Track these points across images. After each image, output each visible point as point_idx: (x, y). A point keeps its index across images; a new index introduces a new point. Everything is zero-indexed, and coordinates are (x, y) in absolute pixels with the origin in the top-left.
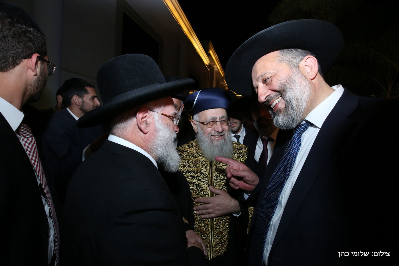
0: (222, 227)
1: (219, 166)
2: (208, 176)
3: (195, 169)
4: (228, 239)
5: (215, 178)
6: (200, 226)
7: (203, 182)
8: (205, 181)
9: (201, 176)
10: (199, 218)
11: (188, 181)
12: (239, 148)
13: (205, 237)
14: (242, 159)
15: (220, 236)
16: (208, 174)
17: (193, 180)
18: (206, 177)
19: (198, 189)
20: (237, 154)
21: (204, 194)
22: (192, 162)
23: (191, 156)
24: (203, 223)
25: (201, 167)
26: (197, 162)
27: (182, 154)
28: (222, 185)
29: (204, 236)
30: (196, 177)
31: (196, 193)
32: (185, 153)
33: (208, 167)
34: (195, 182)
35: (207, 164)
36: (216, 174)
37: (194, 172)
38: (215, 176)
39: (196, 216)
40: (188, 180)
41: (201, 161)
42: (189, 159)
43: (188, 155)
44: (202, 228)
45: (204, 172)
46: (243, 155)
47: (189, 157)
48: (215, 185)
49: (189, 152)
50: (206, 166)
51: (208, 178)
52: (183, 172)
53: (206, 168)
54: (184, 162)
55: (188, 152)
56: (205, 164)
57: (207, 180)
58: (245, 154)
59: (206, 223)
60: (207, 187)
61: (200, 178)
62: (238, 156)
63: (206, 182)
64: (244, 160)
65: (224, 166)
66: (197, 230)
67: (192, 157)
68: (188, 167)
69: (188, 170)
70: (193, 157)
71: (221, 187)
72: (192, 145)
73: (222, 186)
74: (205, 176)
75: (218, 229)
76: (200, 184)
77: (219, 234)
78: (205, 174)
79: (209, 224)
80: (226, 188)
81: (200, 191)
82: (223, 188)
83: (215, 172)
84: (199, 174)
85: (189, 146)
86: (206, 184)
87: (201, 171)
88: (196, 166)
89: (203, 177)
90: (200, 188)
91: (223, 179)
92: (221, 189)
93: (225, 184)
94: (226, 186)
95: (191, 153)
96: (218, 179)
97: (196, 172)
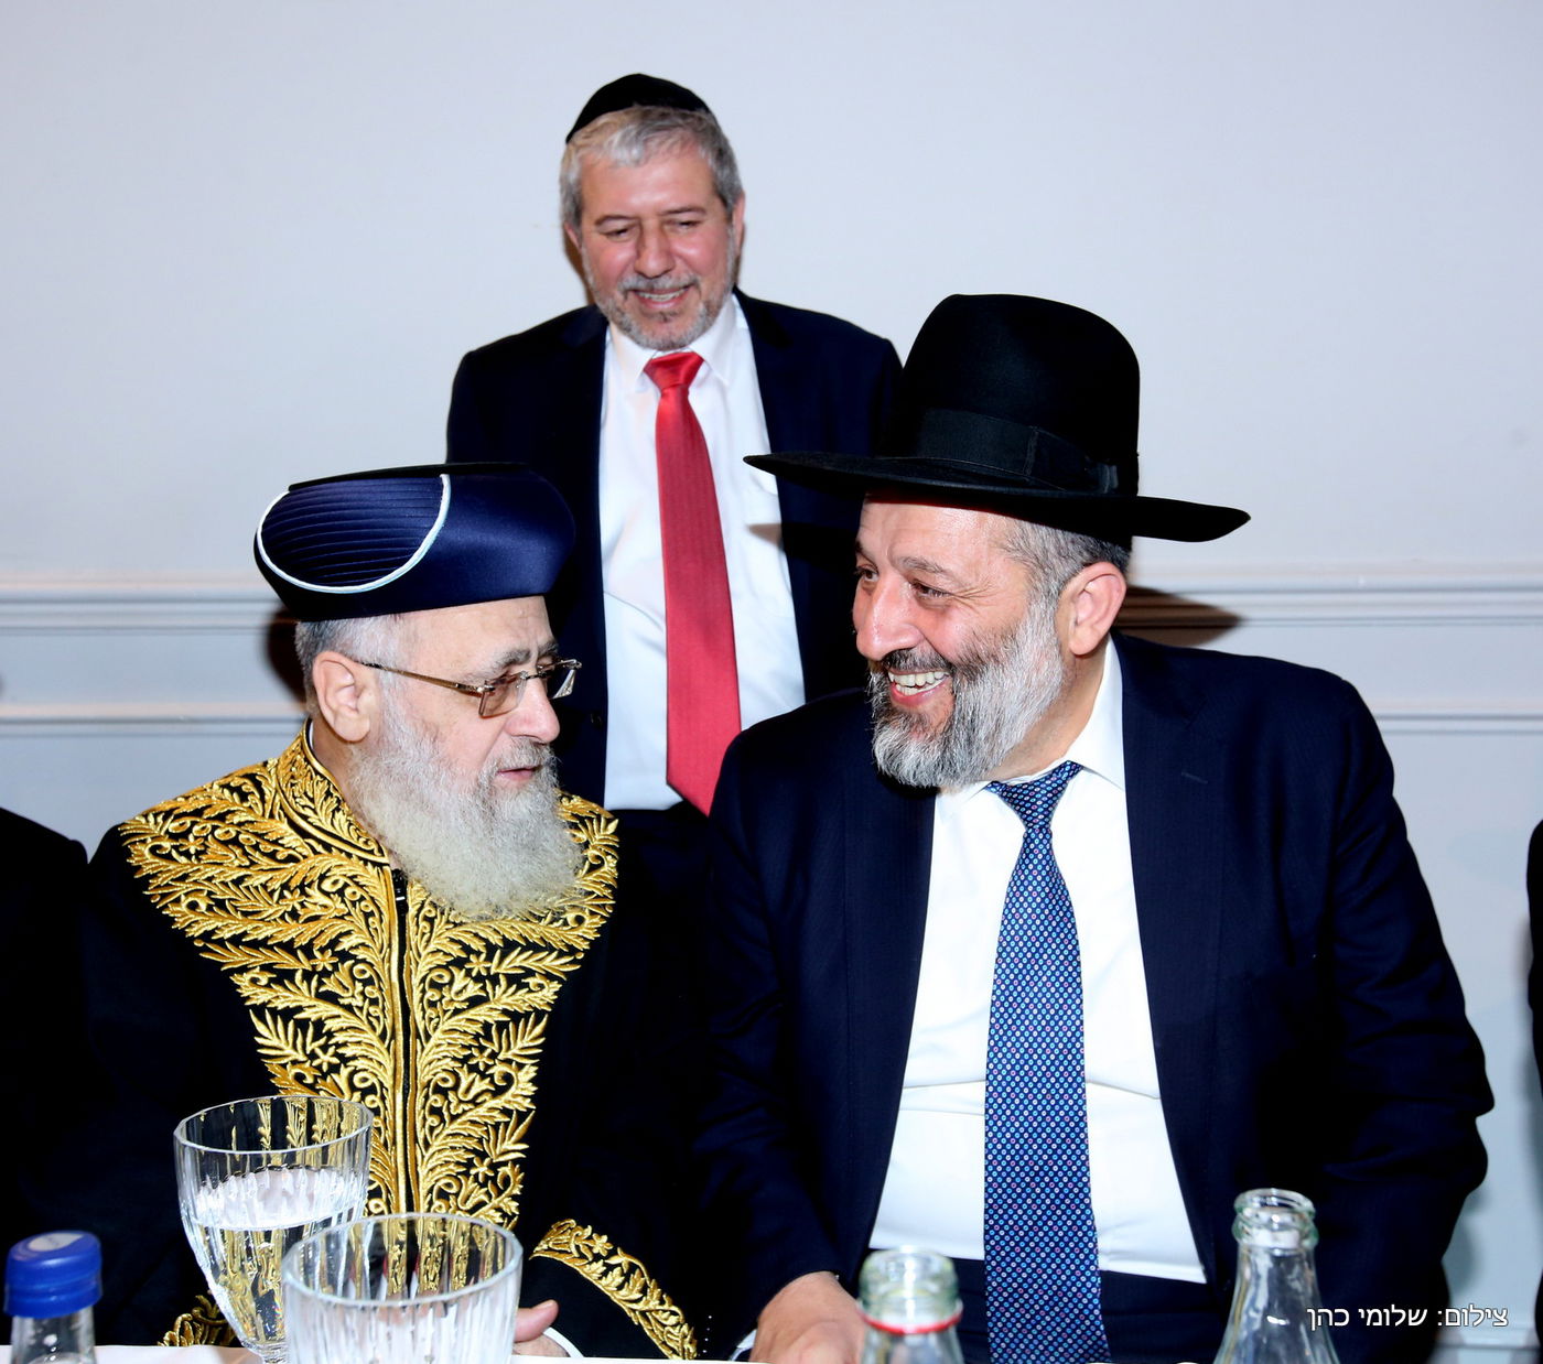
1: (448, 922)
2: (379, 979)
3: (290, 932)
5: (424, 991)
7: (349, 1008)
8: (360, 1004)
9: (335, 966)
11: (248, 998)
14: (592, 877)
16: (377, 965)
17: (283, 999)
18: (368, 982)
19: (313, 1056)
21: (353, 1088)
22: (264, 886)
23: (256, 847)
25: (335, 918)
26: (302, 887)
27: (189, 831)
28: (466, 1033)
30: (307, 976)
31: (298, 1078)
32: (215, 828)
33: (381, 921)
34: (300, 1009)
35: (373, 899)
36: (431, 970)
37: (288, 947)
38: (423, 980)
40: (246, 988)
41: (335, 882)
42: (247, 868)
43: (235, 842)
45: (356, 947)
46: (597, 858)
47: (245, 854)
48: (426, 1030)
49: (240, 824)
50: (366, 916)
51: (380, 988)
52: (205, 938)
53: (368, 926)
54: (213, 877)
55: (231, 824)
56: (362, 898)
57: (374, 1002)
58: (608, 854)
60: (376, 1043)
63: (369, 1014)
64: (607, 886)
67: (264, 854)
68: (245, 914)
69: (245, 934)
70: (272, 856)
71: (463, 1046)
72: (258, 785)
73: (468, 1040)
74: (363, 972)
76: (330, 1025)
78: (364, 961)
80: (493, 1056)
81: (325, 1068)
82: (475, 1052)
83: (423, 954)
84: (324, 961)
85: (232, 790)
86: (370, 1023)
87: (334, 943)
88: (294, 914)
89: (354, 979)
90: (331, 1050)
91: (475, 1002)
92: (464, 1060)
93: (487, 1026)
94: (495, 1039)
95: (256, 834)
96: (440, 1000)
97: (301, 947)
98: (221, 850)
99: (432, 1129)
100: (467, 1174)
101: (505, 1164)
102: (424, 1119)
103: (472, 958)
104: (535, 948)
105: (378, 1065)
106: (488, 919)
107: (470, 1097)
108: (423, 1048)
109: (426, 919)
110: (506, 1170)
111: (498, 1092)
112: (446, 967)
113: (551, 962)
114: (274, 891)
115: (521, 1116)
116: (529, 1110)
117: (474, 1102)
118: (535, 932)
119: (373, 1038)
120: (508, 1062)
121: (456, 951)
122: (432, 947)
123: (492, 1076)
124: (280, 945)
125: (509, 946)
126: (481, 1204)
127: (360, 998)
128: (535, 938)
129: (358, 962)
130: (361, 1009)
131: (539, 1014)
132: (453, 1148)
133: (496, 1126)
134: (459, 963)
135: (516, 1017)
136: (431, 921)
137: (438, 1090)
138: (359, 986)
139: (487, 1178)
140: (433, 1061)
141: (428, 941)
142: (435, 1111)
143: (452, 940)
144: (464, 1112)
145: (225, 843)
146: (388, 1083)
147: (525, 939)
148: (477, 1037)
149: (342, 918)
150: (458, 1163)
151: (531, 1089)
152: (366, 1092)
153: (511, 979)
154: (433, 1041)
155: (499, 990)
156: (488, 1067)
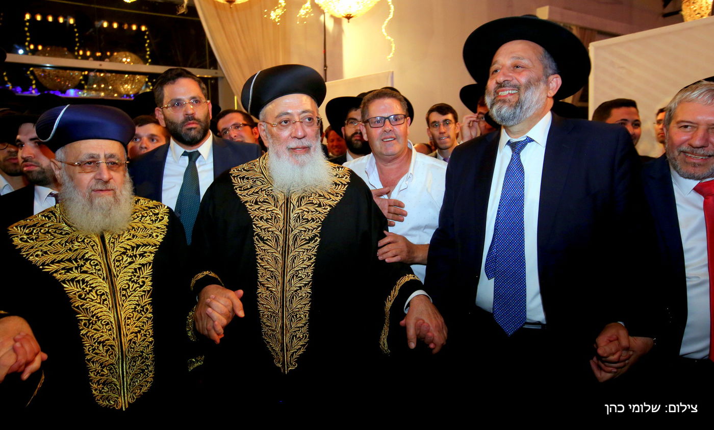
0: (140, 345)
1: (119, 242)
2: (100, 263)
3: (70, 255)
4: (153, 361)
5: (115, 263)
6: (97, 354)
7: (92, 274)
9: (85, 264)
10: (94, 339)
11: (59, 279)
12: (151, 206)
13: (110, 370)
14: (160, 223)
15: (138, 360)
16: (99, 259)
17: (70, 276)
19: (83, 289)
20: (150, 216)
21: (97, 295)
22: (60, 243)
23: (55, 232)
24: (103, 346)
25: (83, 249)
26: (71, 241)
27: (33, 232)
28: (129, 272)
29: (107, 370)
31: (80, 296)
32: (41, 229)
33: (97, 247)
34: (76, 278)
35: (94, 241)
36: (116, 257)
37: (69, 260)
38: (114, 260)
39: (86, 338)
40: (57, 276)
41: (81, 238)
42: (53, 239)
43: (48, 232)
44: (102, 356)
45: (91, 256)
46: (162, 217)
48: (117, 274)
49: (49, 227)
50: (92, 246)
51: (101, 266)
52: (43, 265)
53: (93, 249)
54: (42, 245)
55: (46, 227)
56: (90, 241)
57: (99, 270)
58: (165, 215)
59: (109, 345)
60: (102, 281)
61: (84, 269)
62: (152, 220)
63: (98, 274)
64: (165, 225)
65: (128, 239)
66: (93, 362)
67: (58, 234)
68: (54, 253)
69: (55, 259)
70: (61, 234)
71: (129, 276)
72: (54, 214)
73: (130, 274)
74: (94, 263)
75: (134, 348)
76: (86, 279)
77: (137, 356)
78: (94, 259)
79: (116, 343)
80: (138, 277)
81: (88, 291)
82: (133, 277)
83: (113, 253)
84: (81, 262)
85: (45, 217)
86: (99, 276)
87: (83, 256)
88: (70, 250)
89: (91, 265)
90: (89, 286)
91: (130, 263)
92: (130, 280)
93: (135, 269)
94: (138, 272)
95: (55, 228)
96: (120, 265)
97: (73, 259)
98: (43, 236)
99: (124, 301)
100: (135, 311)
101: (146, 305)
102: (121, 298)
103: (128, 251)
104: (145, 245)
105: (105, 287)
106: (130, 239)
107: (133, 289)
108: (117, 280)
109: (112, 243)
110: (147, 306)
111: (141, 286)
112: (120, 255)
113: (150, 249)
114: (63, 244)
115: (149, 291)
116: (151, 289)
117: (134, 290)
118: (145, 241)
119: (101, 280)
120: (143, 278)
121: (123, 250)
122: (115, 250)
123: (139, 283)
124: (67, 260)
125: (138, 246)
126: (140, 317)
127: (94, 270)
128: (145, 243)
129: (92, 260)
130: (96, 273)
131: (150, 263)
132: (130, 305)
133: (142, 296)
134: (124, 253)
135: (143, 265)
136: (114, 243)
137: (123, 289)
138: (94, 267)
139: (141, 310)
140: (120, 282)
141: (114, 249)
142: (124, 295)
143: (121, 247)
144: (132, 294)
145: (44, 234)
146: (108, 291)
147: (143, 243)
148: (133, 273)
149: (84, 249)
150: (132, 309)
151: (150, 284)
152: (101, 295)
153: (140, 255)
154: (119, 277)
155: (137, 259)
156: (137, 280)
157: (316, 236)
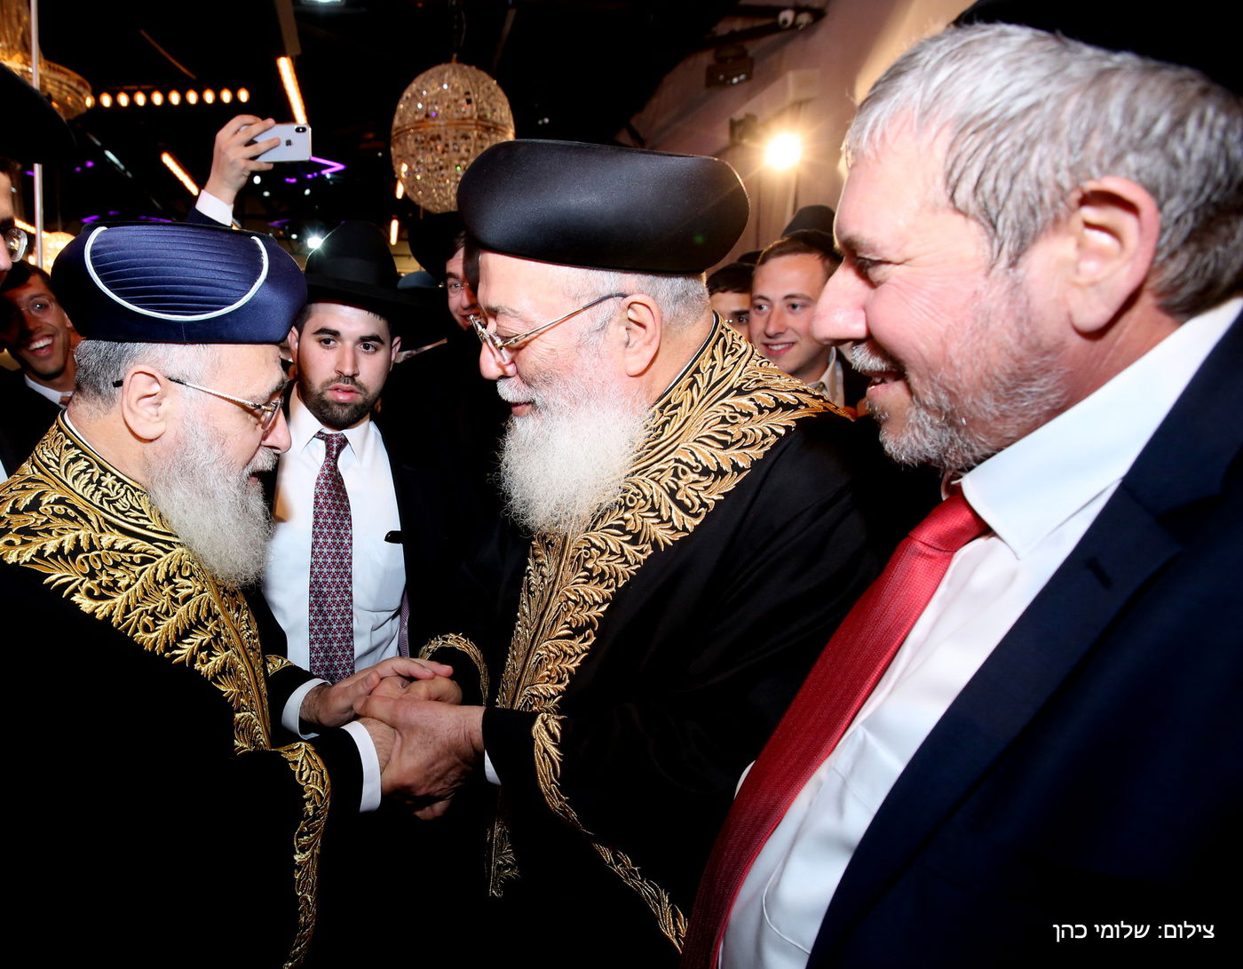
157: (590, 625)
